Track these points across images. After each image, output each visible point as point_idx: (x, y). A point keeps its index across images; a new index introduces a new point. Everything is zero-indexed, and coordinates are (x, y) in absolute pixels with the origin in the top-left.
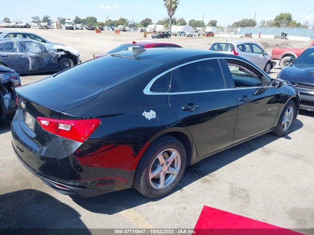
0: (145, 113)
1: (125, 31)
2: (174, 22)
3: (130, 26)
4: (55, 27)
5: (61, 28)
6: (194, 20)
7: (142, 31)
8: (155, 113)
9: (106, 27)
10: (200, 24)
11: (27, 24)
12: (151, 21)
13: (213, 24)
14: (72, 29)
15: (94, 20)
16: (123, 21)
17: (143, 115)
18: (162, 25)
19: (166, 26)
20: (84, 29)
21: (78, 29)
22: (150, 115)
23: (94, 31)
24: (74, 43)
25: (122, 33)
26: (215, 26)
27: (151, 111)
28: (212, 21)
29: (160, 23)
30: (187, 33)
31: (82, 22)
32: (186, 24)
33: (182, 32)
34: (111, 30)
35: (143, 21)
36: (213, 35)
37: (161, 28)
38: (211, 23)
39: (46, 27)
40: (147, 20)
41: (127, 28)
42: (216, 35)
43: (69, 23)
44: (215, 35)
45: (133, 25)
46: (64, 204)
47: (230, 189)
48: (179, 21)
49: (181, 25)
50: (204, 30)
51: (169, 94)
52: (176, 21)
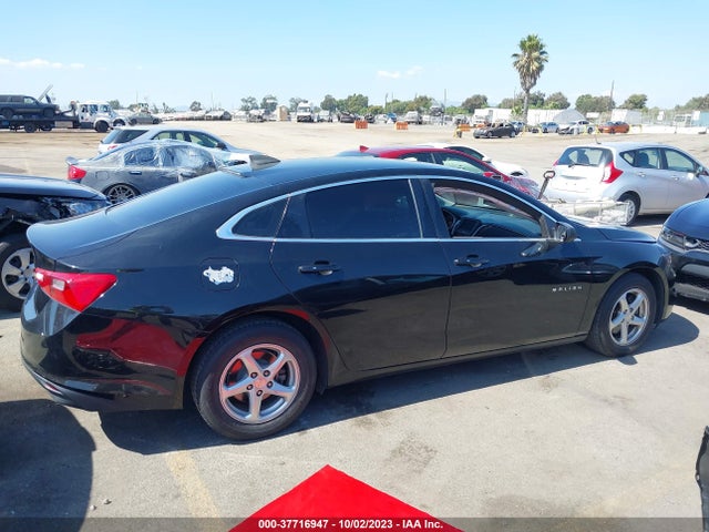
0: (210, 270)
1: (420, 123)
2: (538, 102)
3: (434, 113)
4: (278, 118)
5: (289, 119)
6: (588, 97)
7: (458, 121)
8: (232, 273)
9: (381, 116)
10: (603, 105)
11: (226, 113)
12: (485, 100)
13: (637, 103)
14: (310, 120)
15: (361, 102)
16: (422, 104)
17: (205, 273)
18: (511, 108)
19: (517, 111)
20: (335, 120)
21: (322, 121)
22: (221, 276)
23: (354, 125)
24: (303, 150)
25: (412, 127)
26: (641, 107)
27: (225, 268)
28: (635, 96)
29: (506, 104)
30: (562, 127)
31: (338, 106)
32: (569, 105)
33: (552, 124)
34: (390, 121)
35: (468, 101)
36: (628, 130)
37: (503, 116)
38: (631, 102)
39: (259, 117)
40: (478, 97)
41: (425, 118)
42: (632, 130)
43: (305, 109)
44: (631, 128)
45: (440, 110)
46: (83, 430)
47: (402, 443)
48: (550, 99)
49: (555, 107)
50: (609, 119)
51: (275, 240)
52: (545, 98)
